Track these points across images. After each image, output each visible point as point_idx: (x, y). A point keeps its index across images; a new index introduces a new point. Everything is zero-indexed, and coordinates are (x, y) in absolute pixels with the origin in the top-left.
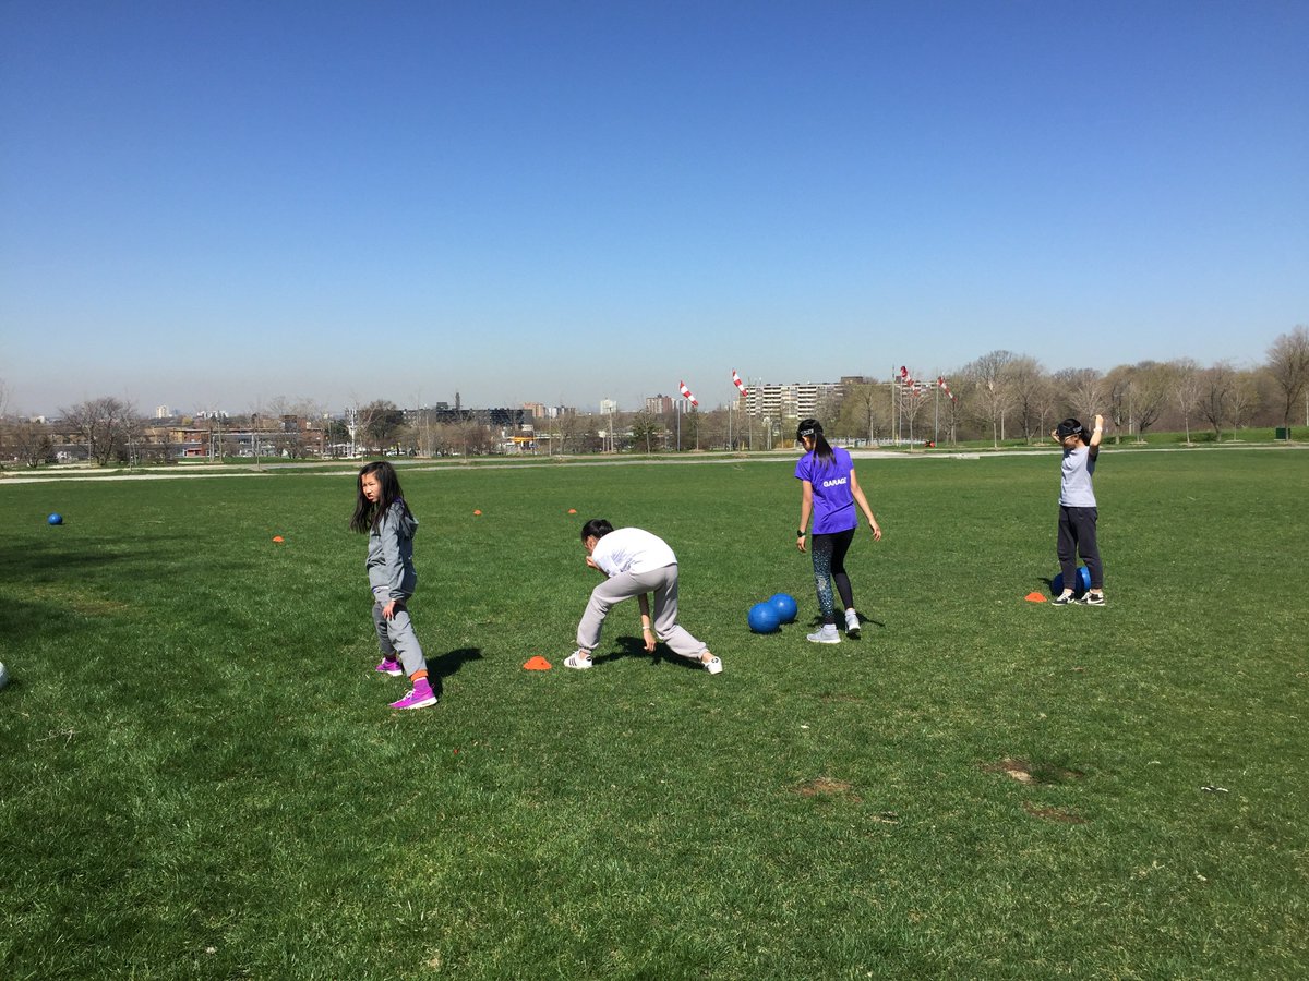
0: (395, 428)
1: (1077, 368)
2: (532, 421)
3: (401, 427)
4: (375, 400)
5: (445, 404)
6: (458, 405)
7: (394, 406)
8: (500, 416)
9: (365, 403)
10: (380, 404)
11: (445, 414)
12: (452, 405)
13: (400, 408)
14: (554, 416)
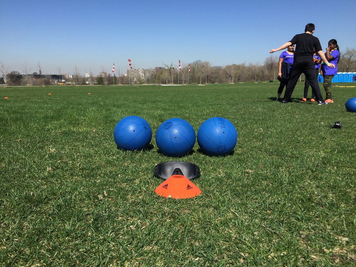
0: (19, 80)
1: (217, 66)
2: (65, 79)
3: (22, 79)
4: (12, 71)
5: (36, 73)
6: (40, 73)
7: (19, 73)
8: (55, 77)
9: (9, 72)
10: (14, 72)
11: (37, 76)
12: (38, 73)
13: (21, 74)
14: (71, 78)
